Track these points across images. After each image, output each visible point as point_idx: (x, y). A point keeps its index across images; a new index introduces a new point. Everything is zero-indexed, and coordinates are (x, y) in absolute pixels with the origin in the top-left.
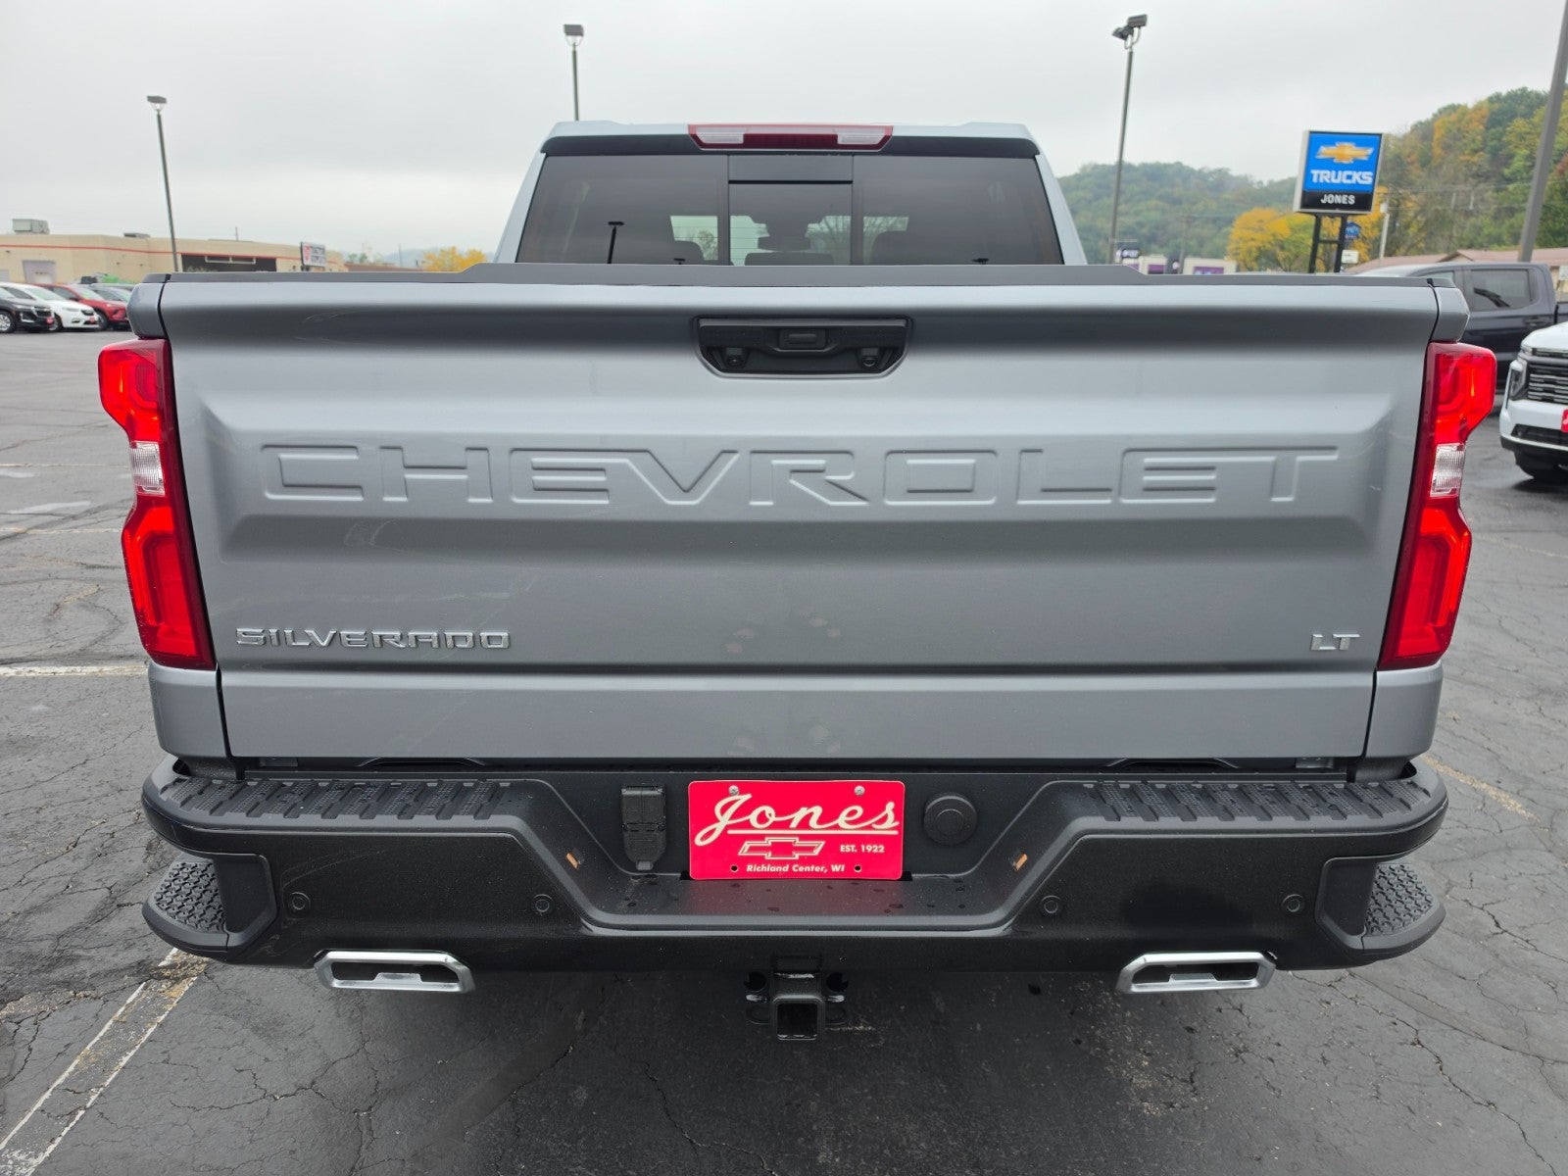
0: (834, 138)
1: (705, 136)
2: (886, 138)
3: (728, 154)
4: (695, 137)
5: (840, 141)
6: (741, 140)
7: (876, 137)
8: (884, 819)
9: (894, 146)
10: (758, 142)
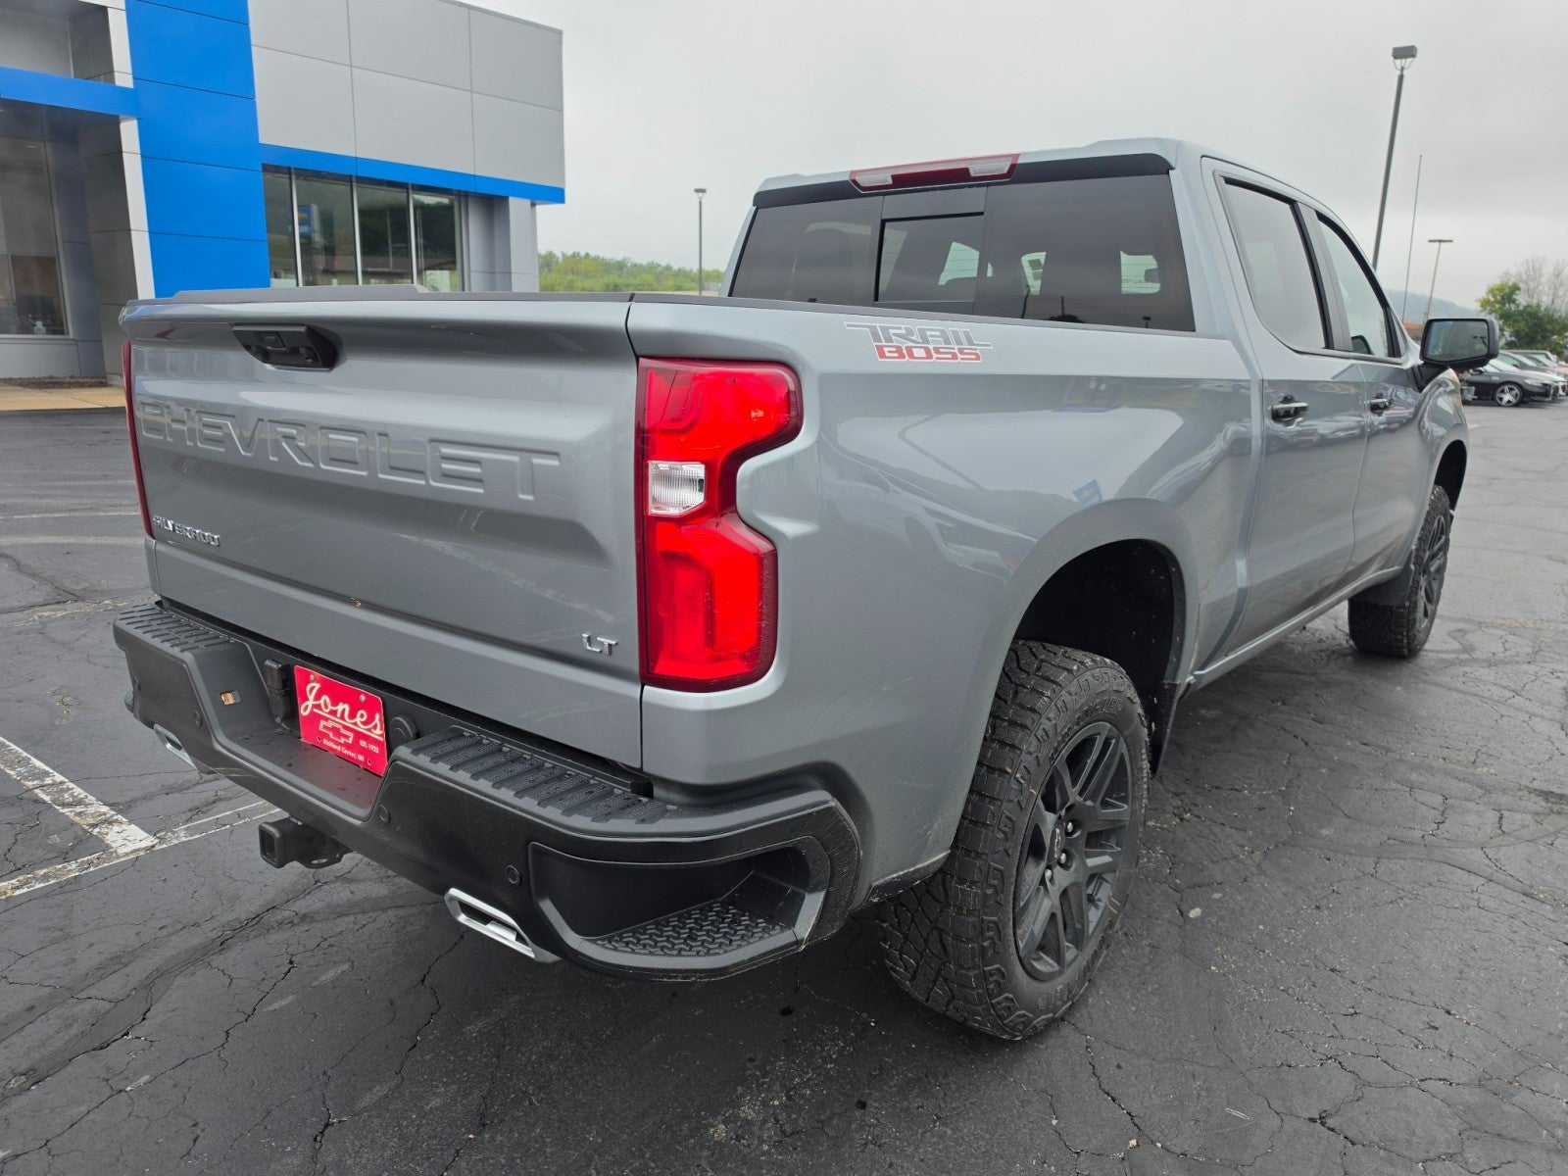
0: (966, 170)
1: (863, 180)
2: (1013, 167)
3: (884, 194)
4: (854, 181)
5: (972, 174)
6: (890, 182)
7: (1004, 167)
8: (375, 727)
9: (1021, 173)
10: (907, 182)
